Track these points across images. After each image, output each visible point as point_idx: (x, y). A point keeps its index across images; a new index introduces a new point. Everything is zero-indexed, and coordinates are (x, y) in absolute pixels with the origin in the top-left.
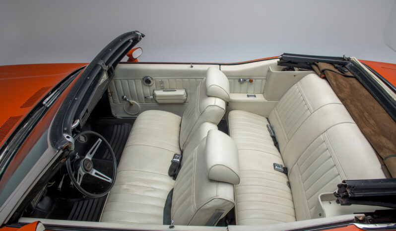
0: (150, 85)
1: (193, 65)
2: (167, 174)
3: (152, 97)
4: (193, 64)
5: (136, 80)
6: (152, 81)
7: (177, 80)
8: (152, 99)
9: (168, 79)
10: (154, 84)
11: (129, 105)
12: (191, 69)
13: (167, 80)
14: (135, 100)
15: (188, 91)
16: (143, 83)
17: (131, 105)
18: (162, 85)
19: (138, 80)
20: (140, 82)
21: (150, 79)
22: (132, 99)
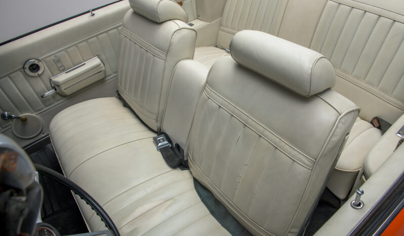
0: (40, 72)
1: (93, 12)
2: (168, 168)
3: (52, 91)
4: (93, 10)
5: (11, 75)
6: (40, 64)
7: (79, 45)
8: (53, 96)
9: (66, 50)
10: (47, 68)
11: (20, 123)
12: (93, 18)
13: (64, 52)
14: (27, 110)
15: (103, 57)
16: (26, 75)
17: (24, 121)
18: (59, 65)
19: (15, 74)
20: (20, 75)
21: (36, 62)
22: (21, 111)
